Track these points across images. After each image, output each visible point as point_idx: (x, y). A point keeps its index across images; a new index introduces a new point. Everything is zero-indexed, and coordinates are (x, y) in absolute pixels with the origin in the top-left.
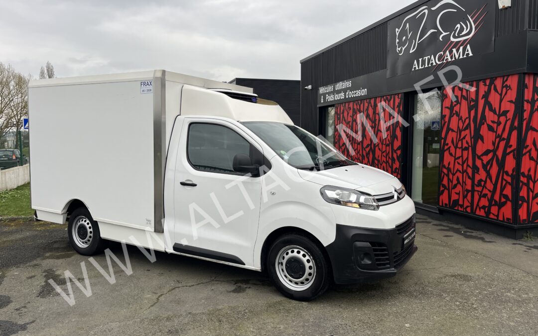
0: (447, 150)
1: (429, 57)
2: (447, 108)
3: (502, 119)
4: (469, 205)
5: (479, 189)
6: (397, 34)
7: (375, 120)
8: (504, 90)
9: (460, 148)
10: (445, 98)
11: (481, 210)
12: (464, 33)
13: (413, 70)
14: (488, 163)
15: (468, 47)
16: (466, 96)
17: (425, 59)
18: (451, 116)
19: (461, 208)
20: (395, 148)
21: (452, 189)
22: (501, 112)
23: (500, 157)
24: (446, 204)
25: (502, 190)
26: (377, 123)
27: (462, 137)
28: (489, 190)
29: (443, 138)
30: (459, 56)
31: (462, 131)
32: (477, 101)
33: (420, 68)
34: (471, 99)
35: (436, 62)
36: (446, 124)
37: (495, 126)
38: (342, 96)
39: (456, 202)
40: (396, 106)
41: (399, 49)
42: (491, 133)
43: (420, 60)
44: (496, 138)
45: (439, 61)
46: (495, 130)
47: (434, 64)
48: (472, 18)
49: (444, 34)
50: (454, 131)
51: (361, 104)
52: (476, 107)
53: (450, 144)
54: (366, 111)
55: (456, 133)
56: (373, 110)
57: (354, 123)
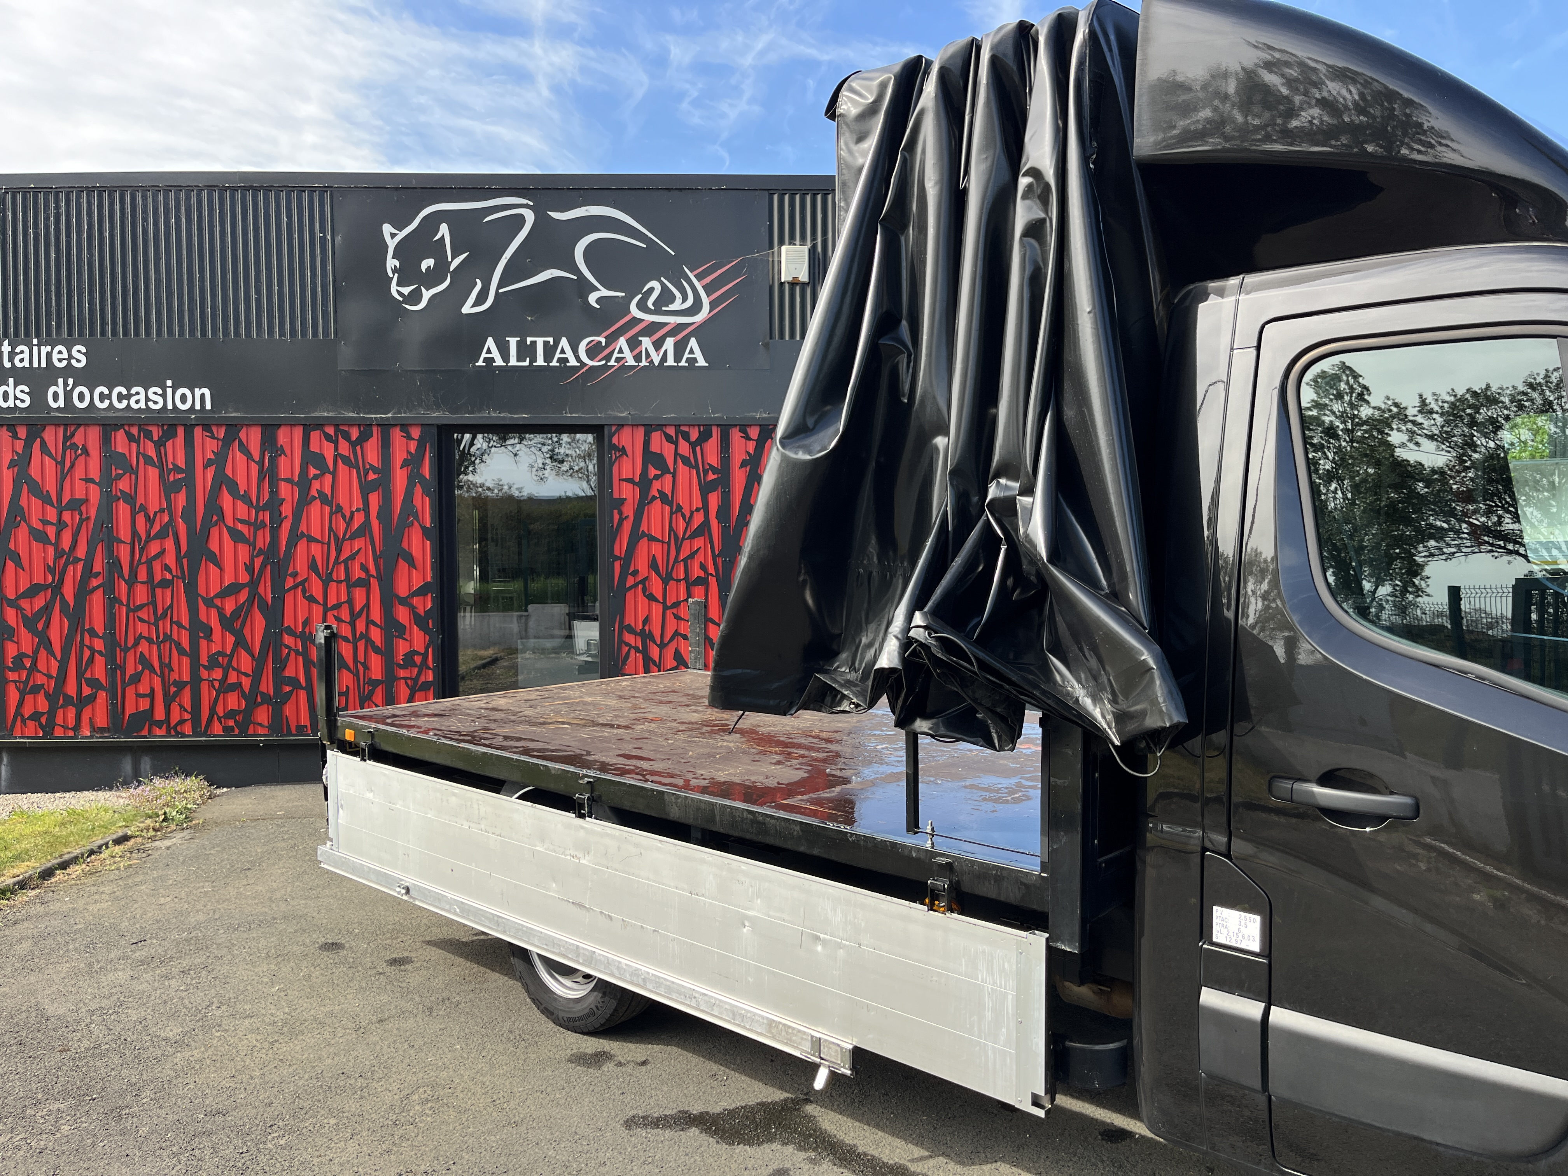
0: (635, 586)
1: (551, 340)
2: (630, 481)
6: (392, 244)
7: (275, 503)
9: (679, 580)
10: (620, 456)
12: (672, 307)
13: (480, 363)
15: (693, 343)
16: (691, 458)
17: (534, 343)
18: (642, 503)
20: (402, 590)
26: (286, 510)
27: (684, 555)
29: (619, 558)
30: (664, 358)
31: (684, 539)
32: (724, 471)
33: (513, 362)
34: (707, 466)
35: (578, 358)
36: (628, 523)
38: (9, 395)
40: (398, 461)
41: (406, 291)
43: (513, 342)
45: (591, 359)
47: (573, 362)
48: (699, 277)
49: (605, 292)
50: (654, 539)
51: (164, 439)
52: (724, 483)
53: (645, 572)
54: (205, 468)
55: (666, 546)
56: (255, 468)
57: (123, 510)
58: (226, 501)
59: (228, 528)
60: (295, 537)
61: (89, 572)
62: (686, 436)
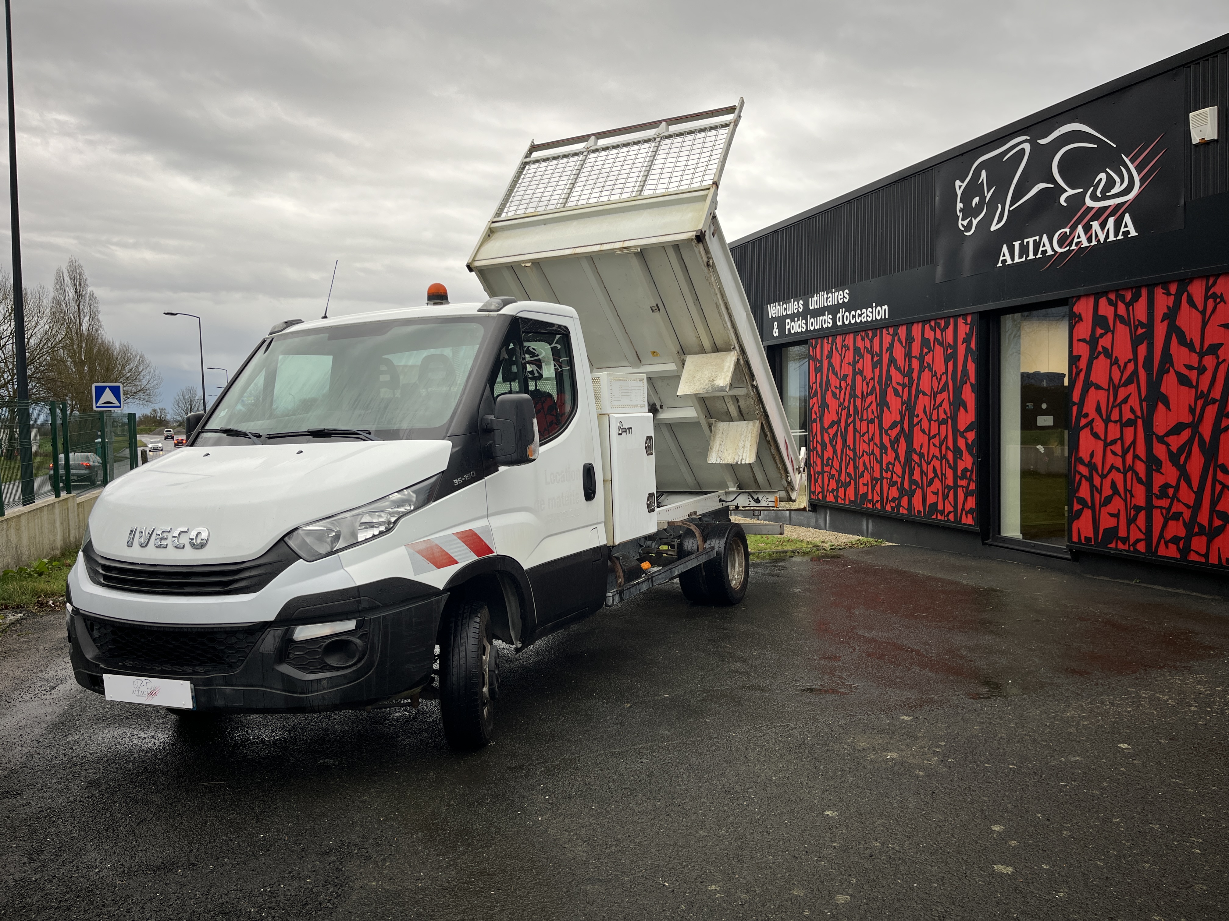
0: (1086, 426)
2: (1083, 340)
3: (1209, 361)
4: (1142, 537)
5: (1165, 503)
6: (959, 192)
7: (911, 371)
8: (1211, 302)
9: (1116, 422)
10: (1078, 322)
11: (1169, 544)
12: (1114, 191)
13: (1000, 265)
14: (1181, 449)
15: (1127, 218)
16: (1126, 317)
17: (1028, 242)
18: (1092, 358)
19: (1124, 544)
20: (962, 427)
21: (1100, 507)
22: (1206, 347)
23: (1207, 438)
24: (1088, 539)
25: (1214, 502)
26: (915, 375)
27: (1119, 400)
28: (1186, 505)
29: (1075, 404)
30: (1107, 236)
31: (1119, 387)
32: (1150, 326)
33: (1017, 260)
34: (1137, 323)
35: (1053, 249)
36: (1082, 375)
37: (1193, 375)
38: (826, 321)
39: (1111, 534)
40: (960, 340)
41: (965, 223)
42: (1184, 389)
43: (1017, 244)
44: (1196, 399)
45: (1061, 247)
46: (1194, 384)
47: (1050, 252)
48: (1132, 161)
49: (1070, 192)
50: (1102, 388)
51: (873, 337)
52: (1149, 337)
53: (1093, 414)
54: (886, 353)
55: (1107, 392)
56: (904, 350)
57: (859, 378)
58: (893, 371)
59: (893, 387)
60: (918, 391)
61: (848, 415)
62: (1122, 298)
